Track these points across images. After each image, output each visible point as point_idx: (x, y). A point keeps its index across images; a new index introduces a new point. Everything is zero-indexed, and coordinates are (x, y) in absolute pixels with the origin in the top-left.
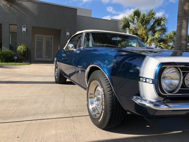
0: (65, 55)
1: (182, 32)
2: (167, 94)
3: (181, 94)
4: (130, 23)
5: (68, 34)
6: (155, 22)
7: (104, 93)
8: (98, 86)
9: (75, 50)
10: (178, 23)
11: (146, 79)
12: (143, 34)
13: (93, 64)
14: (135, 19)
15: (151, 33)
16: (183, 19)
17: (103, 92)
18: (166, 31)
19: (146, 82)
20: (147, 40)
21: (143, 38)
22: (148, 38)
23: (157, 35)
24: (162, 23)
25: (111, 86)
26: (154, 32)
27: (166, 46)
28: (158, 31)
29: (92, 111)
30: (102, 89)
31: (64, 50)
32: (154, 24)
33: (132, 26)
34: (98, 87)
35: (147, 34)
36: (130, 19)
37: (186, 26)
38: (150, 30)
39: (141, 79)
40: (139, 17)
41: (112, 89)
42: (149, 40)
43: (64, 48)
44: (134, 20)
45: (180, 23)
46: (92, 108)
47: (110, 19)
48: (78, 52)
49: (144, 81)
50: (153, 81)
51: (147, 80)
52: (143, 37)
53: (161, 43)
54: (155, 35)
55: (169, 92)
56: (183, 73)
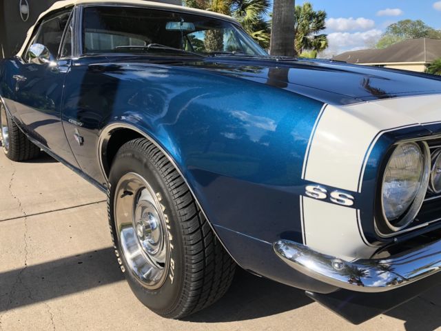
0: (22, 77)
2: (393, 232)
3: (427, 224)
5: (24, 9)
8: (144, 188)
9: (53, 64)
13: (119, 120)
15: (235, 8)
17: (166, 216)
19: (328, 200)
23: (250, 14)
25: (194, 200)
26: (244, 6)
28: (251, 3)
29: (135, 270)
30: (158, 194)
31: (17, 61)
34: (144, 192)
39: (309, 188)
41: (198, 211)
43: (19, 55)
46: (134, 260)
48: (65, 70)
49: (323, 195)
50: (355, 200)
53: (259, 33)
54: (245, 14)
55: (394, 222)
56: (432, 150)
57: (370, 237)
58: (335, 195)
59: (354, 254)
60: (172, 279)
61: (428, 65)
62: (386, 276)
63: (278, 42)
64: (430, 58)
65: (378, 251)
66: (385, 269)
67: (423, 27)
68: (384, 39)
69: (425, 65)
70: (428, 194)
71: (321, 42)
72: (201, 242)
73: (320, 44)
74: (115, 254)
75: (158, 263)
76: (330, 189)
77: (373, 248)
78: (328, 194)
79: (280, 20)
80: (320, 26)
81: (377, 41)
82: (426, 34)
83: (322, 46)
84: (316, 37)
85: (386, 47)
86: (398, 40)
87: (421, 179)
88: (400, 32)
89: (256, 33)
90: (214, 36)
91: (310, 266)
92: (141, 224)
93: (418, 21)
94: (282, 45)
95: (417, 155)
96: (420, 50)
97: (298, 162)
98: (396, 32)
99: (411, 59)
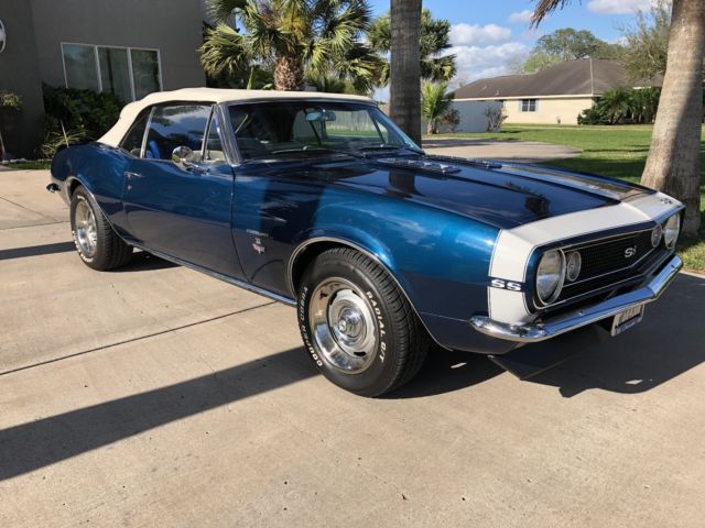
2: (544, 306)
7: (382, 310)
8: (341, 289)
12: (296, 31)
15: (319, 25)
20: (311, 53)
22: (312, 47)
23: (340, 37)
26: (331, 28)
27: (373, 68)
28: (343, 20)
35: (308, 33)
39: (494, 282)
42: (317, 55)
52: (297, 42)
53: (356, 61)
54: (333, 35)
55: (545, 300)
56: (566, 254)
57: (532, 310)
58: (510, 285)
59: (523, 320)
60: (382, 358)
61: (597, 99)
62: (541, 332)
63: (400, 96)
64: (600, 89)
65: (537, 318)
66: (540, 329)
67: (592, 40)
68: (534, 59)
69: (593, 98)
70: (566, 282)
71: (445, 68)
73: (443, 71)
74: (309, 351)
75: (355, 353)
76: (506, 282)
77: (534, 317)
78: (506, 284)
79: (401, 67)
80: (442, 44)
81: (525, 61)
83: (446, 74)
84: (436, 61)
85: (537, 70)
86: (553, 59)
87: (560, 273)
88: (557, 48)
89: (353, 61)
90: (290, 67)
91: (492, 330)
92: (343, 319)
93: (584, 32)
94: (405, 99)
95: (557, 257)
96: (585, 76)
97: (486, 266)
98: (551, 48)
99: (574, 90)
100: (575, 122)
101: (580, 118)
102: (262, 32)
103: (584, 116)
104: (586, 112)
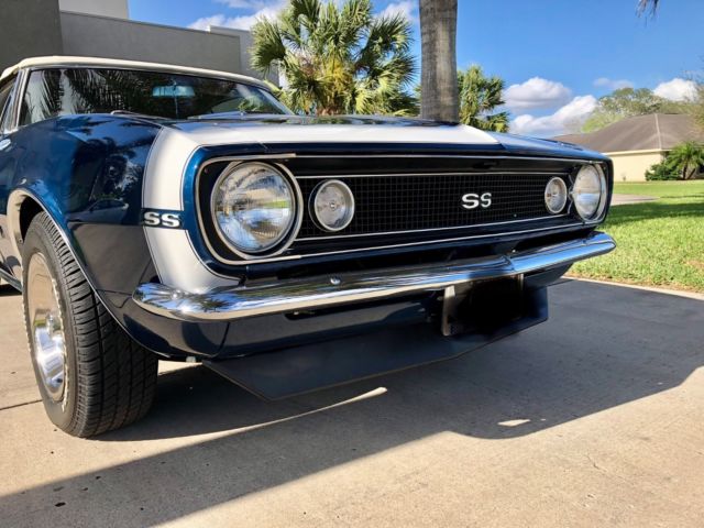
1: (438, 66)
2: (243, 259)
4: (285, 43)
6: (374, 36)
7: (61, 294)
10: (423, 34)
11: (162, 212)
12: (336, 82)
14: (303, 28)
15: (362, 76)
16: (435, 19)
18: (410, 70)
19: (160, 225)
20: (353, 102)
21: (338, 98)
22: (355, 95)
23: (383, 85)
24: (400, 38)
26: (375, 74)
28: (386, 68)
30: (54, 279)
32: (370, 44)
33: (294, 54)
35: (348, 84)
36: (282, 26)
37: (447, 44)
38: (359, 66)
39: (147, 216)
40: (314, 19)
42: (360, 101)
44: (298, 31)
45: (428, 36)
46: (49, 363)
47: (208, 30)
49: (157, 221)
50: (181, 219)
51: (165, 217)
52: (336, 93)
53: (401, 112)
54: (377, 85)
61: (666, 154)
64: (669, 143)
67: (651, 97)
68: (593, 120)
69: (662, 153)
71: (497, 124)
72: (92, 310)
73: (495, 128)
80: (494, 101)
82: (657, 107)
83: (499, 130)
84: (489, 118)
85: (597, 130)
86: (614, 119)
88: (616, 108)
89: (396, 113)
93: (642, 90)
96: (651, 131)
98: (611, 108)
99: (638, 145)
100: (643, 178)
101: (647, 174)
102: (299, 85)
103: (653, 172)
104: (654, 168)
